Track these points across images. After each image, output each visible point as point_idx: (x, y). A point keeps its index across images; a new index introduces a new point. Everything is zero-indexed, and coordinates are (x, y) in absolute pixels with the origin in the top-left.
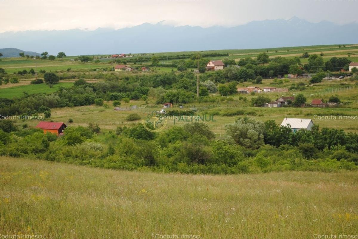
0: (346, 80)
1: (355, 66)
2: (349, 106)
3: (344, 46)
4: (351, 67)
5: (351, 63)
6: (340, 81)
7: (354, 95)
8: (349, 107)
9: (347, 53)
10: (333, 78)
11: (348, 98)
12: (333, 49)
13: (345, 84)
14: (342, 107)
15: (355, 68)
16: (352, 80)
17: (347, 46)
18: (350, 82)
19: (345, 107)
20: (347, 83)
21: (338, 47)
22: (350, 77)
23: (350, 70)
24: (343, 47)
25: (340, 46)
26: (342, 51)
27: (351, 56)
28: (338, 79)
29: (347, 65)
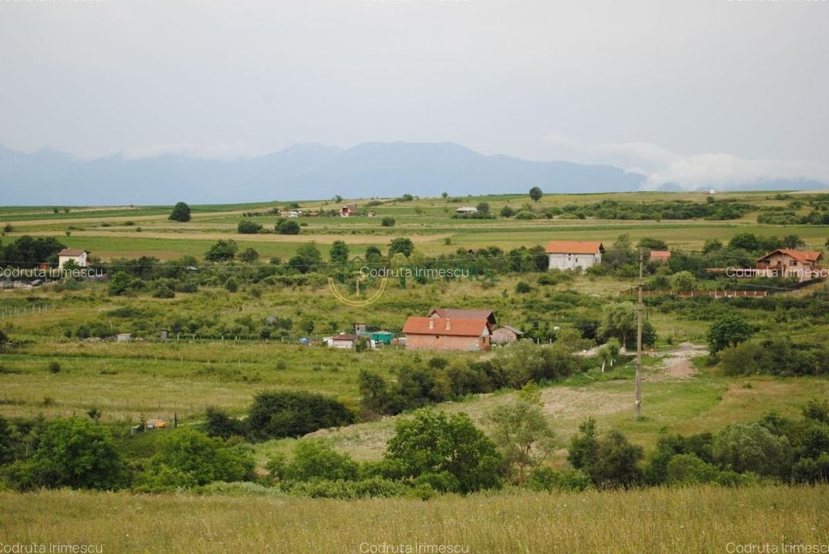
0: (45, 290)
1: (72, 258)
2: (25, 350)
3: (67, 209)
4: (63, 260)
5: (64, 250)
6: (33, 290)
7: (48, 325)
8: (25, 353)
9: (67, 227)
10: (17, 284)
11: (33, 330)
12: (40, 215)
13: (38, 298)
14: (9, 353)
15: (71, 261)
16: (58, 290)
17: (72, 211)
18: (54, 293)
19: (16, 353)
20: (43, 296)
21: (53, 212)
22: (56, 282)
23: (61, 267)
24: (63, 212)
25: (56, 210)
26: (58, 221)
27: (73, 233)
28: (29, 286)
29: (53, 256)
